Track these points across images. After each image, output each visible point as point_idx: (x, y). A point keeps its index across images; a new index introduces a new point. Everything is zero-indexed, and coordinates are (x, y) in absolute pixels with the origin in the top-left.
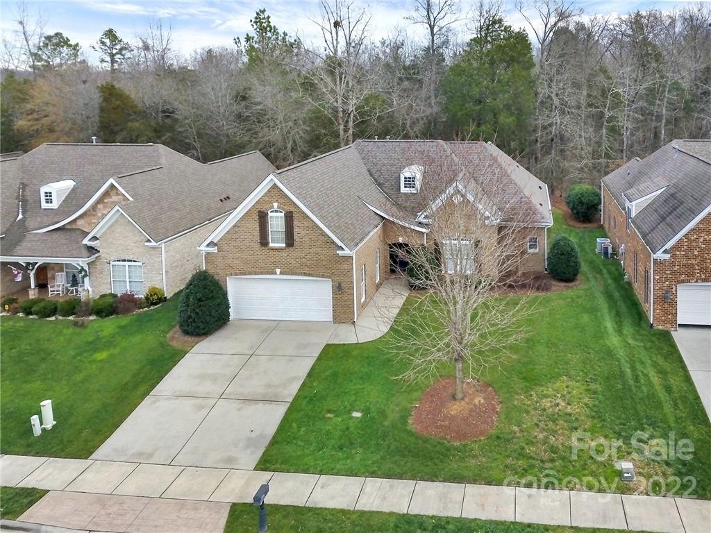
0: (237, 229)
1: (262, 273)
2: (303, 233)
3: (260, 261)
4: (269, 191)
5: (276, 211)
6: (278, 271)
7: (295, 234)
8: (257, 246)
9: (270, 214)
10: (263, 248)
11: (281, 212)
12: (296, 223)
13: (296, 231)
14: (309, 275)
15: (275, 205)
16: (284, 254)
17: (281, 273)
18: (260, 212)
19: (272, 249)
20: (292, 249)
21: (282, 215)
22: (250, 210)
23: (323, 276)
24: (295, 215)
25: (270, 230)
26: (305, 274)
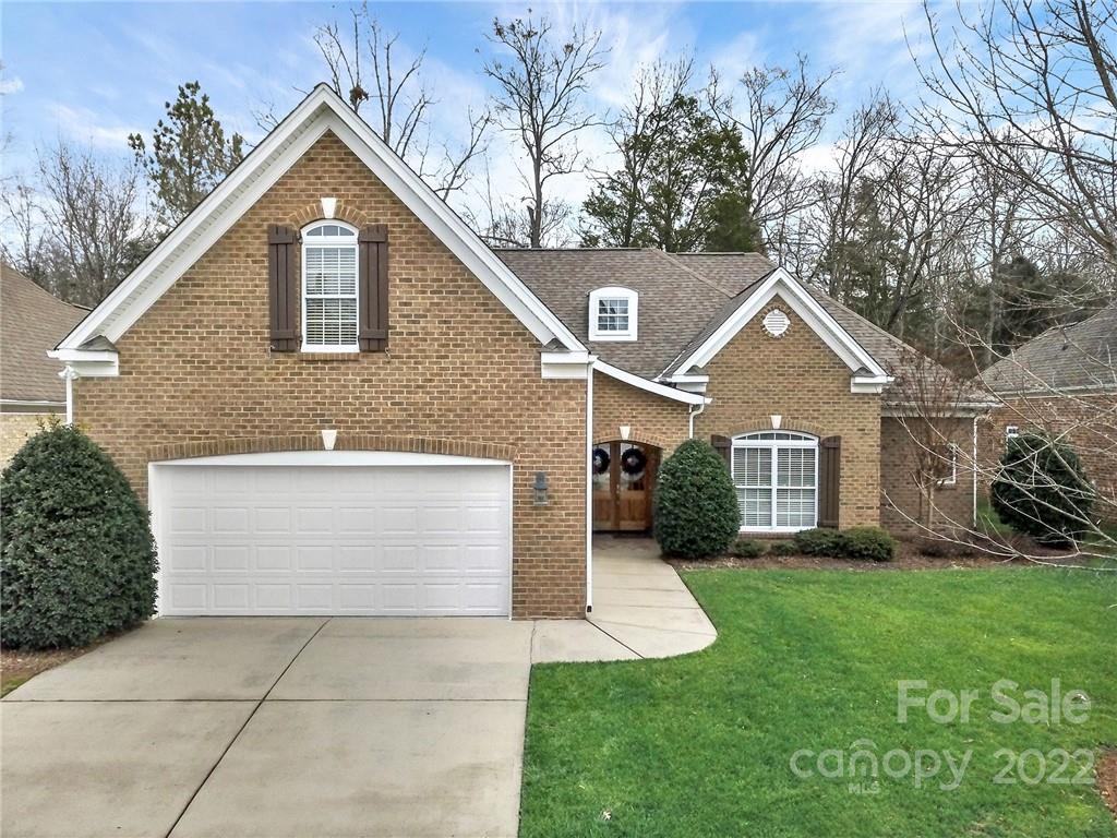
0: (191, 292)
1: (273, 447)
2: (420, 302)
3: (267, 403)
4: (309, 157)
5: (330, 231)
6: (329, 436)
7: (394, 304)
8: (257, 352)
9: (309, 241)
10: (281, 357)
11: (345, 232)
12: (397, 267)
13: (397, 293)
14: (438, 448)
15: (329, 205)
16: (352, 377)
17: (340, 445)
18: (274, 230)
19: (313, 360)
20: (379, 358)
21: (351, 241)
22: (238, 226)
23: (484, 452)
24: (398, 238)
25: (305, 295)
26: (421, 447)
